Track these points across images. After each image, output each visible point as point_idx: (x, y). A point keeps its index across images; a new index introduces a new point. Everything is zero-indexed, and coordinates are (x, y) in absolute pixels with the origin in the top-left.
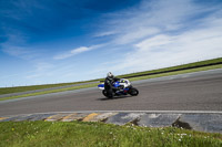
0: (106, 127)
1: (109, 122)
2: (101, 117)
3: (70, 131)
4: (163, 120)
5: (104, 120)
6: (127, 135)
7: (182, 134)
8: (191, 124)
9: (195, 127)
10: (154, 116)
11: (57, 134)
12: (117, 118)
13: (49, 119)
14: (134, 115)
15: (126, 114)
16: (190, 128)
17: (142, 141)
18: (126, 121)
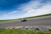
0: (20, 30)
2: (19, 28)
3: (11, 31)
4: (33, 28)
5: (20, 28)
6: (25, 32)
7: (37, 31)
9: (40, 30)
10: (31, 27)
11: (8, 32)
12: (23, 28)
13: (6, 28)
14: (27, 27)
15: (25, 27)
16: (39, 30)
17: (29, 33)
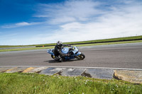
0: (40, 76)
1: (42, 73)
2: (37, 70)
4: (76, 72)
5: (38, 72)
6: (54, 81)
7: (87, 80)
8: (91, 75)
9: (94, 76)
10: (71, 70)
12: (48, 71)
14: (59, 69)
15: (54, 68)
16: (91, 77)
17: (64, 85)
18: (54, 72)
